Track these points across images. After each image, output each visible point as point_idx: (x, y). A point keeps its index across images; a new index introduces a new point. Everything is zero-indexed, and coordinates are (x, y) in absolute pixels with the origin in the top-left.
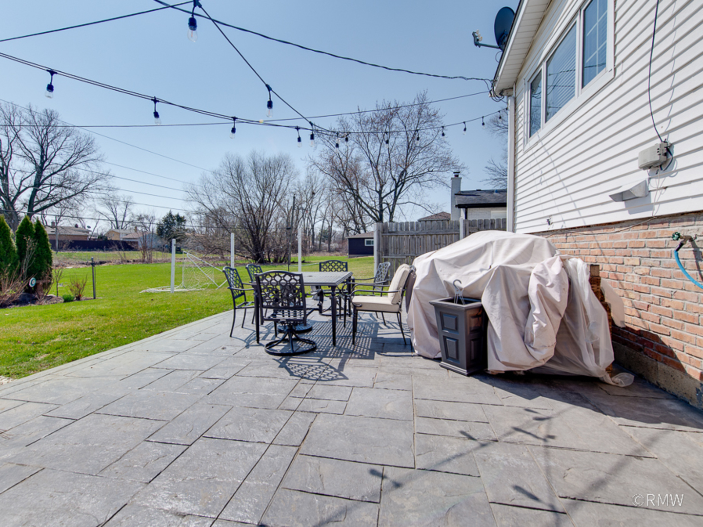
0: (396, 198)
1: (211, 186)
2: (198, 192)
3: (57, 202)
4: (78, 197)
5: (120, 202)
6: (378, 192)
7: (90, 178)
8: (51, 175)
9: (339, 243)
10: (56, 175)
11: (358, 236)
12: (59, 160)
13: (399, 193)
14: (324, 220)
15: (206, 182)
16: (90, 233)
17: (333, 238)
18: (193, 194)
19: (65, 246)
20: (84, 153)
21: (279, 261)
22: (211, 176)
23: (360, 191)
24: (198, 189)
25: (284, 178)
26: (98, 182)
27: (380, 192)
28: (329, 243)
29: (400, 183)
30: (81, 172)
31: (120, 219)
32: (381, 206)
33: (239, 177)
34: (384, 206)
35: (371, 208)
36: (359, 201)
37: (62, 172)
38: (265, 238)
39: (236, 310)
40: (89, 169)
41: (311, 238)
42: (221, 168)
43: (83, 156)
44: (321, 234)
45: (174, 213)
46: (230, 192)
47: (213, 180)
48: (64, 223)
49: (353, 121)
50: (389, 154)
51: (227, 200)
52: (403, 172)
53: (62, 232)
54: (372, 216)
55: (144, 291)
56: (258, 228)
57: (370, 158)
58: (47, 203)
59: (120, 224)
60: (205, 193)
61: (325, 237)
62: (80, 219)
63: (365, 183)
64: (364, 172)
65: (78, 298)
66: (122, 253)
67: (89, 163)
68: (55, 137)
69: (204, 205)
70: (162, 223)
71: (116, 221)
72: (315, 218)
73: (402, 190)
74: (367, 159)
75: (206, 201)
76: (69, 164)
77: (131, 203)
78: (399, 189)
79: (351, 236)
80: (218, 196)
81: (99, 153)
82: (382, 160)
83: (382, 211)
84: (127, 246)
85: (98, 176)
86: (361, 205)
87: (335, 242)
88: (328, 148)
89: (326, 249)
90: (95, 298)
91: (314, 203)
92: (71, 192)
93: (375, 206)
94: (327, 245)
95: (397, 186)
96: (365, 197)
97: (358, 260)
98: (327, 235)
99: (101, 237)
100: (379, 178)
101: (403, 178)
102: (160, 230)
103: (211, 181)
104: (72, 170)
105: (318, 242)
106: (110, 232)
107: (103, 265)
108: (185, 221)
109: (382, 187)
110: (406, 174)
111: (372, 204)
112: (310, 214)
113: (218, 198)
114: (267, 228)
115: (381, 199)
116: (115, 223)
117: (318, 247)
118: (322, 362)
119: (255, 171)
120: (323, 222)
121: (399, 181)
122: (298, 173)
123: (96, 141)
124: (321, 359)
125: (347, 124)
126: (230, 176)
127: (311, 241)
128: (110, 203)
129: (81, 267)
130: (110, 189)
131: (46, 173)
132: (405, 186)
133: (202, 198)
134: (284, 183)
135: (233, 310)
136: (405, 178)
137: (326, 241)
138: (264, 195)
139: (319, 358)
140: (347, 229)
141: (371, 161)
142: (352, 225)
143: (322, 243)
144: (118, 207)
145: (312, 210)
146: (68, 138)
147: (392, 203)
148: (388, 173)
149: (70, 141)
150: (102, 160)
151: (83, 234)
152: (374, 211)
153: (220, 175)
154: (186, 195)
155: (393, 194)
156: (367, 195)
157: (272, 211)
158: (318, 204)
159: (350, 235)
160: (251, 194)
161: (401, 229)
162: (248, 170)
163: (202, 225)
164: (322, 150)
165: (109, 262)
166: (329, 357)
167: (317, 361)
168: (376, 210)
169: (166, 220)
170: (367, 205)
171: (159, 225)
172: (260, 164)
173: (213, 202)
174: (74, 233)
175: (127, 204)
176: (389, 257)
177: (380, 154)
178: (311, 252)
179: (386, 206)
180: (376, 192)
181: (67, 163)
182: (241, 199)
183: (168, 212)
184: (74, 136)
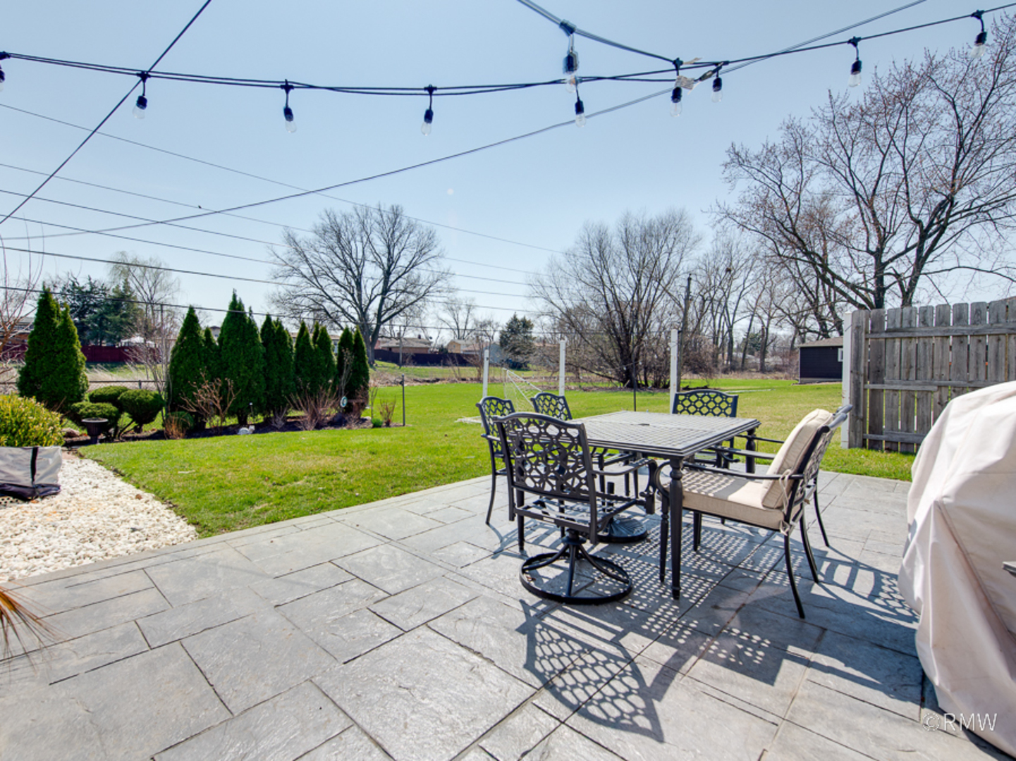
0: (920, 262)
1: (561, 274)
2: (544, 284)
3: (401, 310)
4: (420, 303)
5: (462, 306)
6: (872, 253)
7: (431, 278)
8: (397, 279)
9: (783, 357)
10: (400, 280)
11: (824, 343)
12: (403, 262)
13: (931, 250)
14: (753, 316)
15: (556, 268)
16: (432, 345)
17: (770, 349)
18: (538, 289)
19: (407, 360)
20: (426, 250)
21: (662, 385)
22: (561, 259)
23: (830, 257)
24: (545, 280)
25: (675, 250)
26: (439, 283)
27: (878, 254)
28: (763, 355)
29: (934, 227)
30: (423, 273)
31: (462, 327)
32: (879, 279)
33: (602, 256)
34: (888, 280)
35: (854, 287)
36: (828, 276)
37: (406, 275)
38: (639, 348)
39: (498, 477)
40: (430, 269)
41: (726, 348)
42: (577, 246)
43: (425, 254)
44: (746, 341)
45: (520, 317)
46: (587, 281)
47: (565, 265)
48: (410, 334)
49: (817, 122)
50: (905, 172)
51: (583, 293)
52: (941, 207)
53: (405, 344)
54: (855, 303)
55: (459, 420)
56: (628, 332)
57: (854, 189)
58: (395, 311)
59: (461, 334)
60: (553, 286)
61: (754, 346)
62: (423, 328)
63: (842, 239)
64: (840, 218)
65: (388, 424)
66: (456, 368)
67: (430, 262)
68: (400, 236)
69: (552, 302)
70: (506, 330)
71: (458, 329)
72: (734, 314)
73: (939, 243)
74: (848, 190)
75: (554, 297)
76: (413, 265)
77: (474, 307)
78: (929, 241)
79: (808, 344)
80: (571, 287)
81: (439, 247)
82: (887, 186)
83: (881, 290)
84: (462, 360)
85: (439, 276)
86: (832, 286)
87: (774, 354)
88: (758, 184)
89: (756, 367)
90: (404, 425)
91: (733, 287)
92: (413, 298)
93: (866, 282)
94: (758, 360)
95: (923, 237)
96: (843, 268)
97: (818, 389)
98: (758, 343)
99: (442, 349)
100: (876, 223)
101: (944, 216)
102: (504, 341)
103: (562, 266)
104: (415, 271)
105: (740, 355)
106: (452, 343)
107: (437, 383)
108: (532, 326)
109: (882, 241)
110: (952, 206)
111: (856, 277)
112: (726, 307)
113: (570, 290)
114: (643, 332)
115: (880, 267)
116: (457, 332)
117: (740, 364)
118: (620, 647)
119: (626, 244)
120: (752, 320)
121: (931, 224)
122: (699, 239)
123: (437, 235)
124: (623, 634)
125: (803, 130)
126: (588, 256)
127: (726, 354)
128: (452, 307)
129: (416, 384)
130: (450, 290)
131: (392, 278)
132: (948, 233)
133: (549, 293)
134: (675, 258)
135: (490, 476)
136: (948, 216)
137: (756, 353)
138: (639, 280)
139: (619, 629)
140: (800, 330)
141: (857, 194)
142: (812, 323)
143: (748, 356)
144: (460, 313)
145: (729, 299)
146: (411, 235)
147: (909, 273)
148: (902, 211)
149: (413, 238)
150: (441, 257)
151: (424, 346)
152: (863, 292)
153: (574, 256)
154: (529, 290)
155: (913, 253)
156: (846, 261)
157: (652, 305)
158: (741, 289)
159: (807, 341)
160: (619, 281)
161: (924, 322)
162: (616, 244)
163: (557, 331)
164: (745, 188)
165: (443, 379)
166: (647, 634)
167: (610, 636)
168: (867, 291)
169: (510, 326)
170: (847, 284)
171: (503, 333)
172: (636, 231)
173: (564, 297)
174: (416, 345)
175: (469, 308)
176: (886, 386)
177: (880, 176)
178: (725, 371)
179: (894, 279)
180: (867, 255)
181: (410, 263)
182: (604, 289)
183: (512, 316)
184: (416, 232)
